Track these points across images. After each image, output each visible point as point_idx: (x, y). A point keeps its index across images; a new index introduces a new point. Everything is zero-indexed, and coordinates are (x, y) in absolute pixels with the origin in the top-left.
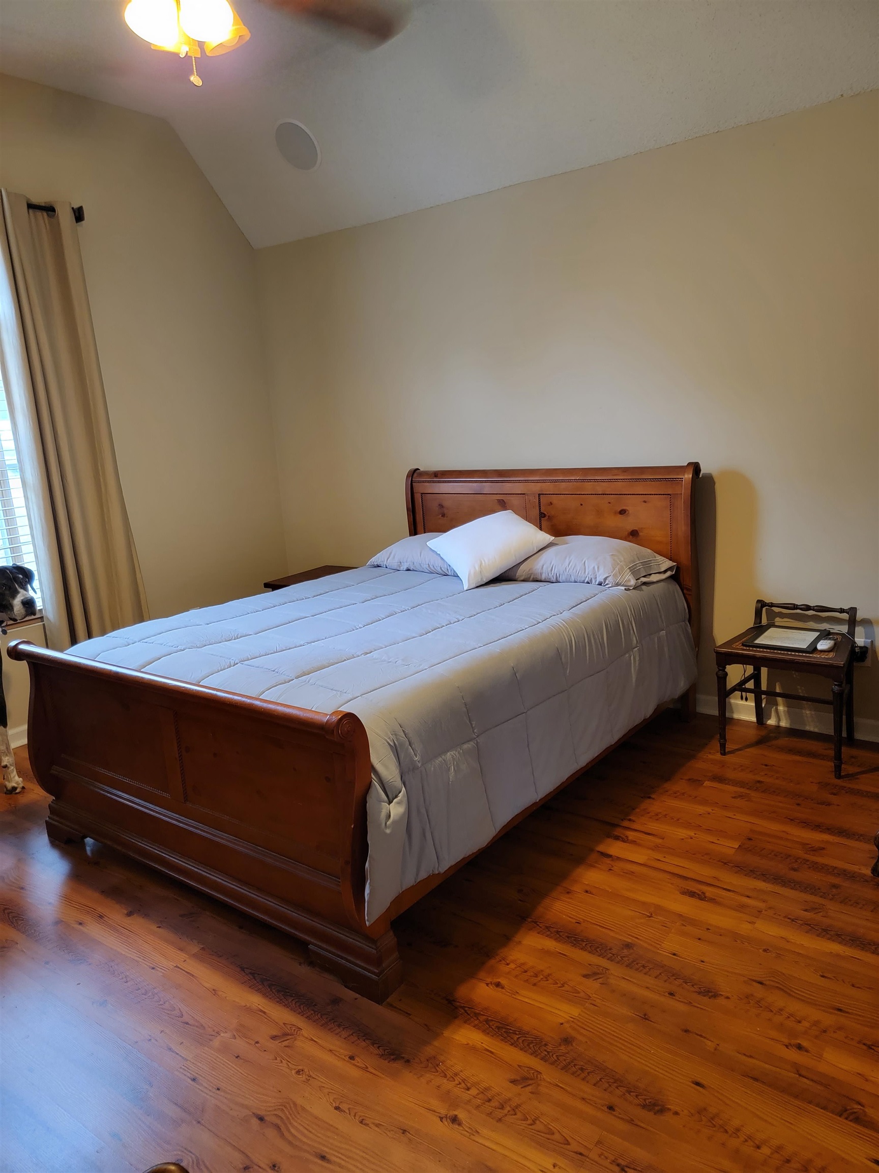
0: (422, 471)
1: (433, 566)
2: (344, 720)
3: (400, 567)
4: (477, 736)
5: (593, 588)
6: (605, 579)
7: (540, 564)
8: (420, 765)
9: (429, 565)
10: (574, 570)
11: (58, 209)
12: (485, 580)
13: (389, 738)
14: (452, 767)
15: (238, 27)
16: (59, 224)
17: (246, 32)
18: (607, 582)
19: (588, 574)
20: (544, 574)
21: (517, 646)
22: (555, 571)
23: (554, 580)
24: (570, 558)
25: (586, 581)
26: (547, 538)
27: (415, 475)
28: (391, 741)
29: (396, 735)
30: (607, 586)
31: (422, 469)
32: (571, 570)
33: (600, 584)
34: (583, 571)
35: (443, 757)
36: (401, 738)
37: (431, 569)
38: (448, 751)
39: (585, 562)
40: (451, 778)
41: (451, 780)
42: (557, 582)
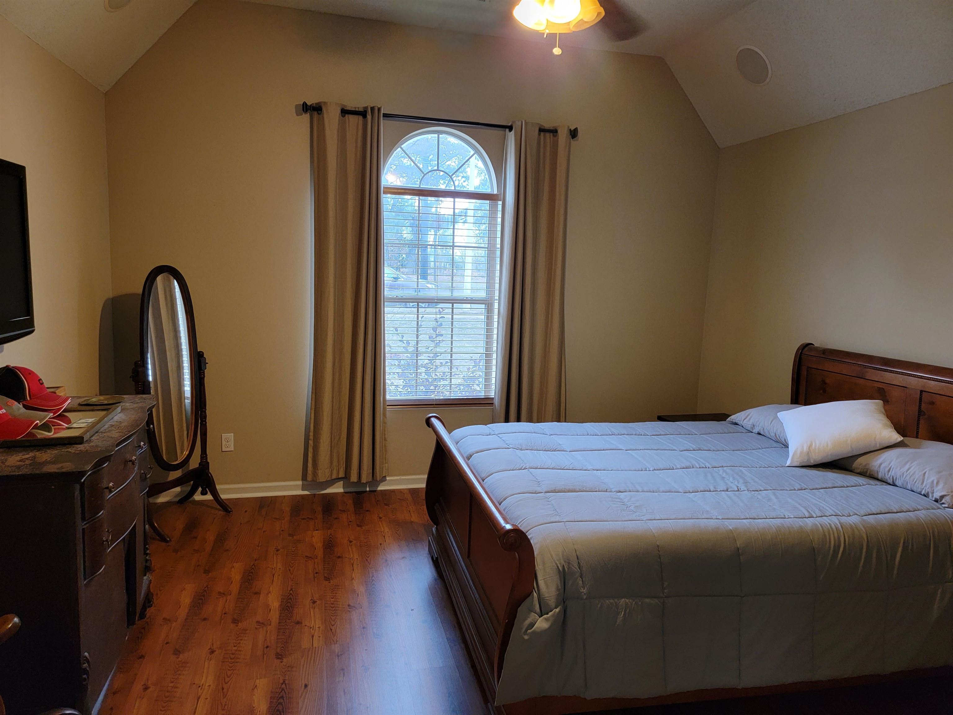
0: (817, 347)
1: (779, 437)
2: (512, 533)
3: (753, 430)
4: (666, 597)
5: (929, 502)
6: (942, 497)
7: (879, 461)
8: (585, 597)
9: (775, 434)
10: (912, 478)
11: (559, 131)
12: (812, 462)
13: (560, 564)
14: (623, 613)
15: (595, 7)
16: (558, 141)
17: (602, 10)
18: (943, 501)
19: (926, 486)
20: (880, 472)
21: (757, 530)
22: (892, 473)
23: (890, 481)
24: (912, 463)
25: (922, 493)
26: (897, 437)
27: (806, 349)
28: (561, 566)
29: (569, 563)
30: (943, 505)
31: (816, 345)
32: (908, 478)
33: (936, 501)
34: (921, 481)
35: (616, 600)
36: (573, 568)
37: (777, 439)
38: (624, 597)
39: (925, 473)
40: (618, 621)
41: (617, 623)
42: (894, 485)
